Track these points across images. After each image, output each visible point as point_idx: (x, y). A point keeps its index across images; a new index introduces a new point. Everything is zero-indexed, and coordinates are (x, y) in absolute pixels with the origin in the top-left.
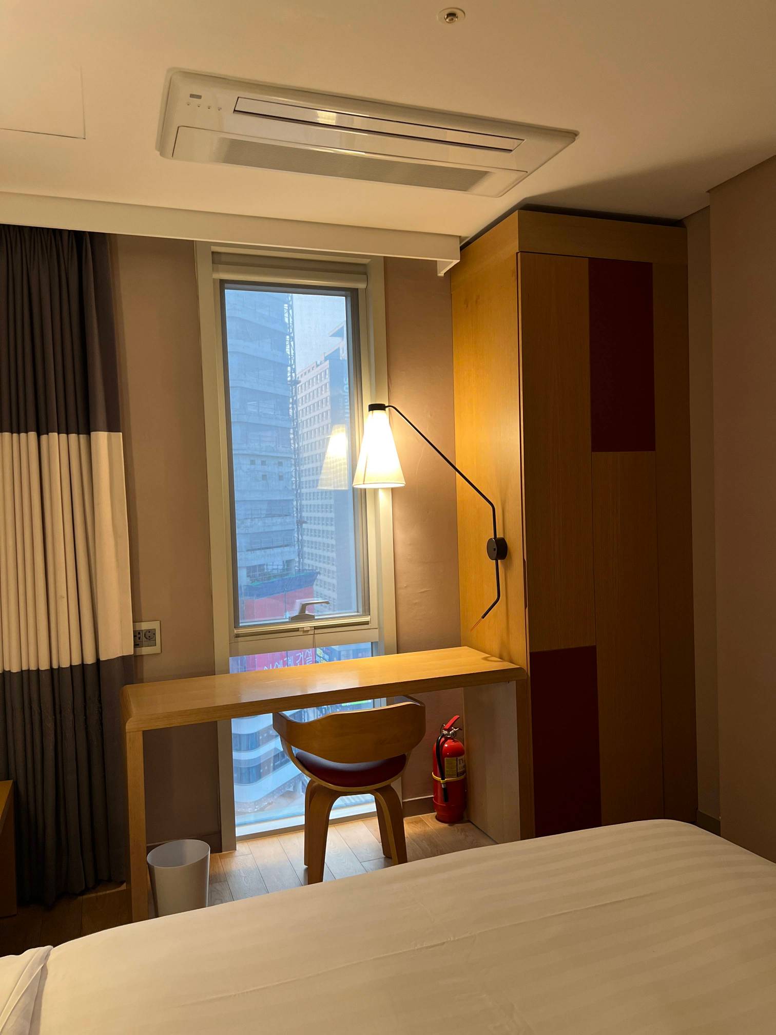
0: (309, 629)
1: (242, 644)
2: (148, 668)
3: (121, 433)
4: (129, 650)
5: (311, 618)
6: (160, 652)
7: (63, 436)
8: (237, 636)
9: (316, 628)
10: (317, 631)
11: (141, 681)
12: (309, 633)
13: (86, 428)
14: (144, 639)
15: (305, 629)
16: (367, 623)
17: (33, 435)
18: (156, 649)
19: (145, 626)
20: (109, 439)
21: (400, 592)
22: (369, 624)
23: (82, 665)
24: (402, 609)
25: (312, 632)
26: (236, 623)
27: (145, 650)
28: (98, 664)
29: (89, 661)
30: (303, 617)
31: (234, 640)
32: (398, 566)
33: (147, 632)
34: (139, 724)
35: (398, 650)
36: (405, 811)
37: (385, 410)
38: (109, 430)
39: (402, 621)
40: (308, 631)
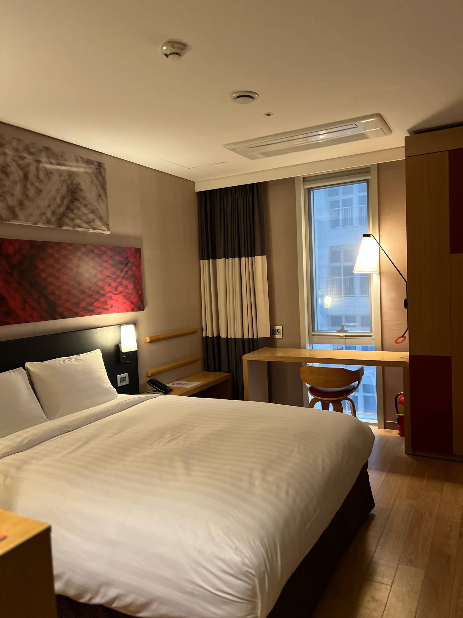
1: (315, 339)
2: (278, 343)
3: (266, 256)
4: (268, 335)
5: (346, 331)
6: (282, 338)
7: (247, 258)
8: (313, 335)
9: (346, 336)
10: (346, 337)
11: (276, 347)
13: (252, 254)
14: (277, 332)
15: (341, 336)
16: (371, 336)
17: (237, 258)
18: (281, 337)
19: (277, 327)
20: (262, 258)
21: (384, 323)
22: (372, 337)
23: (253, 339)
24: (385, 331)
25: (344, 338)
26: (313, 330)
27: (277, 337)
28: (257, 339)
29: (255, 337)
30: (342, 330)
31: (311, 337)
32: (384, 310)
33: (278, 330)
34: (246, 357)
35: (383, 350)
36: (386, 426)
37: (370, 236)
38: (262, 255)
39: (385, 336)
40: (342, 337)
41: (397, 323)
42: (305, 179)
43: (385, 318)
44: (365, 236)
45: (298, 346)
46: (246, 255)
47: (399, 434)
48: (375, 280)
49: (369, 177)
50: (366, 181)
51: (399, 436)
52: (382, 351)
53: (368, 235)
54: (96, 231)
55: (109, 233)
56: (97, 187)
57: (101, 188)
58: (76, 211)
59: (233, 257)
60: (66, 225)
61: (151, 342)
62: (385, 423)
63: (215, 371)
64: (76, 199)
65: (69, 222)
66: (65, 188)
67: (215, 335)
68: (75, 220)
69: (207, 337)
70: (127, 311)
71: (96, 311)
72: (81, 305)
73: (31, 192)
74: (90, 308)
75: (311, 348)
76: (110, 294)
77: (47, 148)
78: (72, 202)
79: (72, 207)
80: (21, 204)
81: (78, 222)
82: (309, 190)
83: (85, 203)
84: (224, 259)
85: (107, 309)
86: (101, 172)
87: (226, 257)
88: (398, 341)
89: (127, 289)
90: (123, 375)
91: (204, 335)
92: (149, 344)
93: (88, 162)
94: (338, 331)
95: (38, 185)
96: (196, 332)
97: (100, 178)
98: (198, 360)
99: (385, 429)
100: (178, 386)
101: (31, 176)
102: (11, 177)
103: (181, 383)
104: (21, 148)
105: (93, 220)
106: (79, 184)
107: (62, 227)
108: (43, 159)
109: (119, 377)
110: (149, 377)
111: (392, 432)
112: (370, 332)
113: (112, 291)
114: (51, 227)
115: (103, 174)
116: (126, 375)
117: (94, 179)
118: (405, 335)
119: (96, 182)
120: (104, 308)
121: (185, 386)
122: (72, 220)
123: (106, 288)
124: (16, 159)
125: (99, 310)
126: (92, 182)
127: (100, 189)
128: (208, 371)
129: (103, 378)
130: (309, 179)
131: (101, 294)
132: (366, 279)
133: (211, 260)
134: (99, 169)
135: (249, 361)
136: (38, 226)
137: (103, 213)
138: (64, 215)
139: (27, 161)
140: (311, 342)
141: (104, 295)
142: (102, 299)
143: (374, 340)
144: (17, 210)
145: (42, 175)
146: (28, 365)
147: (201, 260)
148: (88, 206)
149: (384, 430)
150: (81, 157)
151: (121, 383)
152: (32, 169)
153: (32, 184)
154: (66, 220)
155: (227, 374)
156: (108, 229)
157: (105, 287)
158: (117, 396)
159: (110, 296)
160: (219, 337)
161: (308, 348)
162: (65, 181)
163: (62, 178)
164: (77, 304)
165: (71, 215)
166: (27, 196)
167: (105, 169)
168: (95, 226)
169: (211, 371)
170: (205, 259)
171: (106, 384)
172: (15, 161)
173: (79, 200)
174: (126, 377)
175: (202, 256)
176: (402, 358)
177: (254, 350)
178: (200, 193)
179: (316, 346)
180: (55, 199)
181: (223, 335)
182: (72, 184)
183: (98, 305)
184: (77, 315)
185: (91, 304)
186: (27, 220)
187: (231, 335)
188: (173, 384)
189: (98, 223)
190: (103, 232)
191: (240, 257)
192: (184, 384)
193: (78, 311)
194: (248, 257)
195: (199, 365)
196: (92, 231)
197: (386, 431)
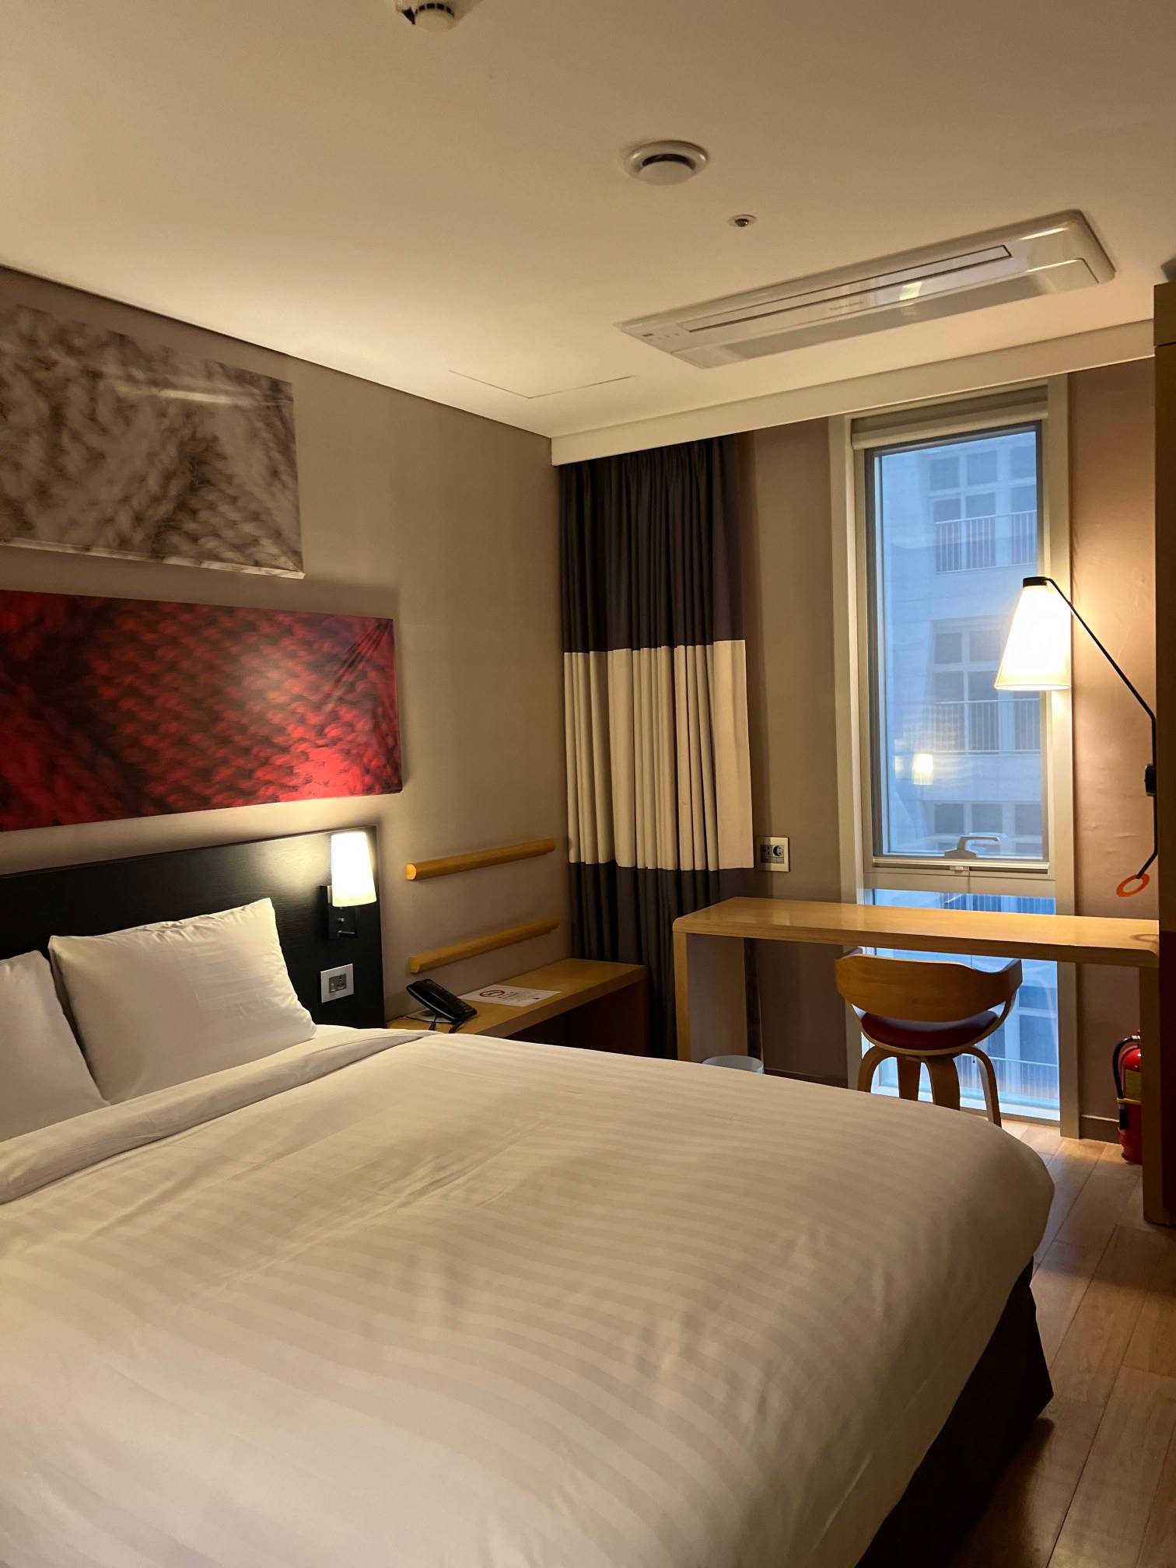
0: (962, 869)
1: (882, 875)
2: (777, 885)
3: (744, 641)
4: (749, 863)
5: (972, 856)
6: (787, 870)
7: (690, 648)
8: (877, 865)
9: (971, 869)
10: (973, 873)
11: (771, 897)
12: (964, 874)
13: (706, 638)
14: (774, 855)
15: (957, 868)
17: (664, 648)
18: (784, 867)
19: (774, 841)
20: (733, 647)
21: (1085, 834)
22: (1046, 873)
23: (706, 871)
24: (1088, 857)
25: (966, 874)
26: (877, 850)
27: (774, 867)
28: (718, 872)
29: (712, 868)
30: (960, 853)
31: (871, 869)
32: (1083, 798)
33: (776, 848)
34: (682, 925)
35: (1078, 913)
36: (1085, 1130)
37: (1045, 584)
38: (734, 638)
39: (1087, 873)
40: (961, 871)
41: (1121, 835)
42: (858, 425)
43: (1088, 820)
44: (1029, 582)
45: (834, 895)
46: (689, 640)
47: (1124, 1156)
48: (1059, 710)
49: (1043, 415)
50: (1033, 427)
51: (1124, 1161)
52: (1076, 915)
53: (1039, 581)
54: (263, 571)
55: (300, 575)
56: (267, 449)
57: (280, 452)
58: (203, 515)
59: (653, 644)
60: (177, 552)
61: (419, 877)
62: (1081, 1120)
63: (601, 957)
64: (207, 482)
65: (186, 546)
66: (172, 450)
67: (602, 859)
68: (203, 541)
69: (579, 865)
70: (352, 793)
71: (261, 792)
72: (218, 778)
73: (73, 460)
74: (245, 784)
75: (871, 903)
76: (302, 747)
77: (122, 337)
78: (193, 489)
79: (194, 503)
80: (42, 492)
81: (210, 544)
82: (869, 454)
83: (231, 491)
84: (629, 650)
85: (295, 788)
86: (278, 408)
87: (633, 644)
88: (1126, 889)
89: (353, 731)
90: (337, 971)
91: (572, 860)
92: (415, 884)
93: (242, 378)
94: (950, 856)
95: (93, 440)
96: (551, 850)
97: (278, 423)
98: (555, 927)
99: (1081, 1137)
100: (494, 1000)
101: (74, 416)
102: (14, 418)
103: (503, 992)
104: (43, 336)
105: (255, 541)
106: (215, 439)
107: (163, 558)
108: (110, 367)
109: (326, 975)
110: (413, 974)
111: (1101, 1149)
112: (1041, 858)
113: (307, 737)
114: (130, 558)
115: (285, 412)
116: (347, 969)
117: (259, 425)
118: (1146, 872)
119: (264, 435)
120: (283, 786)
121: (513, 1002)
122: (195, 539)
123: (290, 728)
124: (28, 365)
125: (271, 791)
126: (253, 435)
127: (275, 454)
128: (583, 957)
129: (272, 982)
130: (869, 423)
131: (274, 746)
132: (1031, 705)
133: (592, 653)
134: (275, 399)
135: (692, 937)
136: (92, 554)
137: (283, 520)
138: (169, 525)
139: (58, 371)
140: (870, 885)
141: (285, 750)
142: (279, 760)
143: (1053, 882)
144: (31, 509)
145: (104, 412)
146: (56, 943)
147: (566, 654)
148: (241, 503)
149: (1078, 1140)
150: (222, 366)
151: (330, 992)
152: (76, 394)
153: (76, 437)
154: (175, 538)
155: (633, 967)
156: (299, 566)
157: (288, 725)
158: (314, 1031)
159: (302, 752)
160: (612, 863)
161: (860, 900)
162: (172, 431)
163: (166, 423)
164: (206, 774)
165: (191, 526)
166: (61, 471)
167: (291, 399)
168: (260, 557)
169: (590, 958)
170: (577, 651)
171: (281, 997)
172: (25, 372)
173: (212, 485)
174: (345, 975)
175: (569, 643)
176: (1137, 938)
177: (707, 904)
178: (566, 471)
179: (885, 897)
180: (143, 479)
181: (624, 861)
182: (193, 438)
183: (269, 777)
184: (206, 804)
185: (249, 774)
186: (60, 537)
187: (646, 861)
188: (481, 995)
189: (269, 547)
190: (282, 574)
191: (672, 646)
192: (513, 995)
193: (208, 792)
194: (694, 644)
195: (559, 940)
196: (251, 570)
197: (1085, 1146)
